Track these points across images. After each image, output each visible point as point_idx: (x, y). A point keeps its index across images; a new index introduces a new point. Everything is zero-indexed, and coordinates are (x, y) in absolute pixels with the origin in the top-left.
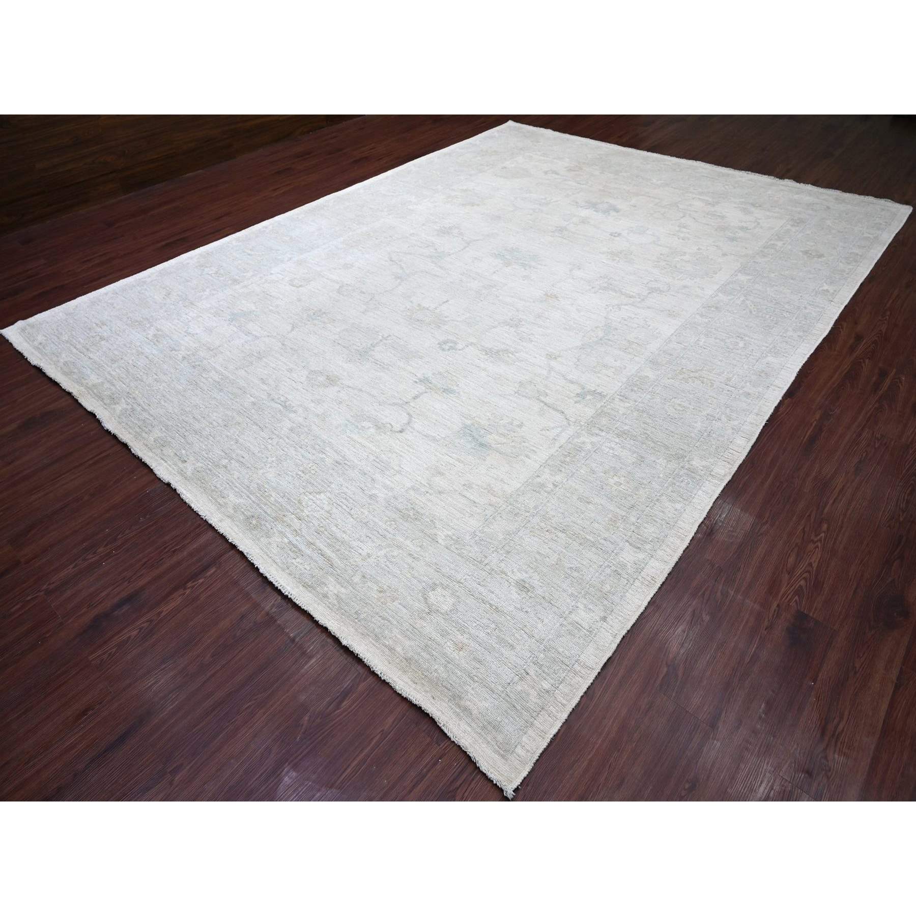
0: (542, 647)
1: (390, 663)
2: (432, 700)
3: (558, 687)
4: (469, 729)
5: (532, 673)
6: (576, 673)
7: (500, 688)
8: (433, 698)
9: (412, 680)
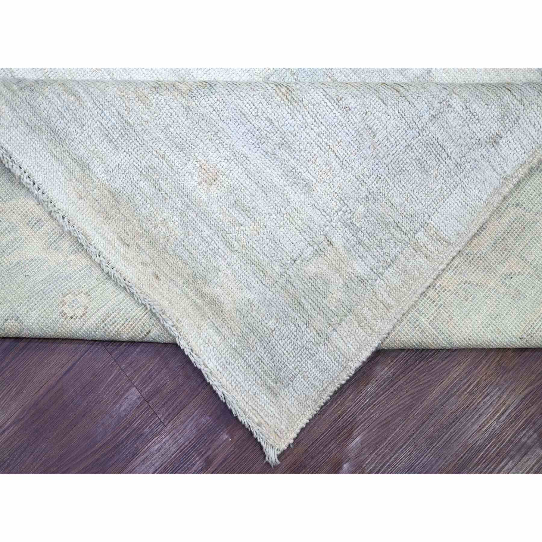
0: (364, 191)
1: (81, 198)
2: (153, 280)
3: (382, 274)
4: (217, 338)
5: (338, 242)
6: (417, 249)
7: (278, 269)
8: (157, 277)
9: (119, 238)
